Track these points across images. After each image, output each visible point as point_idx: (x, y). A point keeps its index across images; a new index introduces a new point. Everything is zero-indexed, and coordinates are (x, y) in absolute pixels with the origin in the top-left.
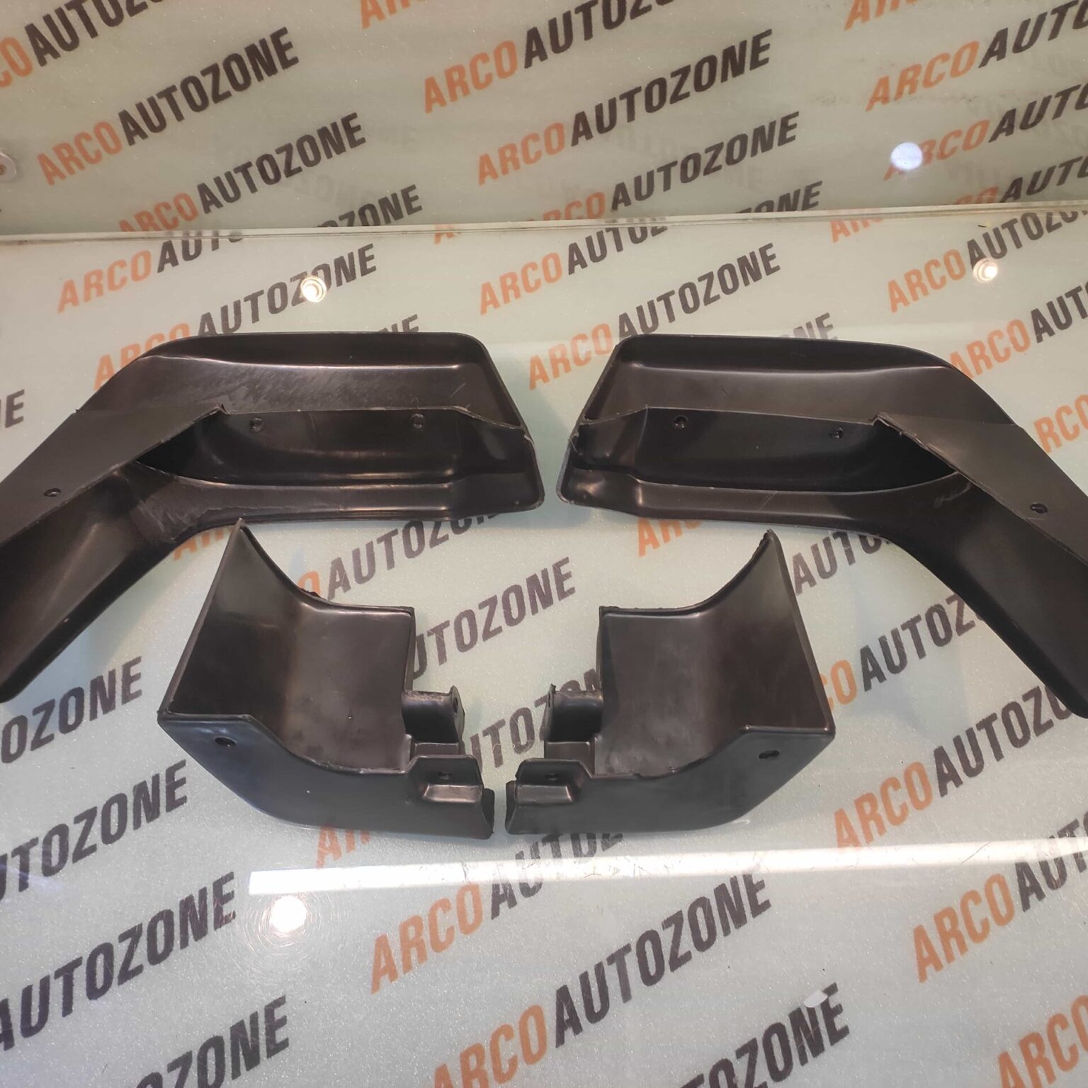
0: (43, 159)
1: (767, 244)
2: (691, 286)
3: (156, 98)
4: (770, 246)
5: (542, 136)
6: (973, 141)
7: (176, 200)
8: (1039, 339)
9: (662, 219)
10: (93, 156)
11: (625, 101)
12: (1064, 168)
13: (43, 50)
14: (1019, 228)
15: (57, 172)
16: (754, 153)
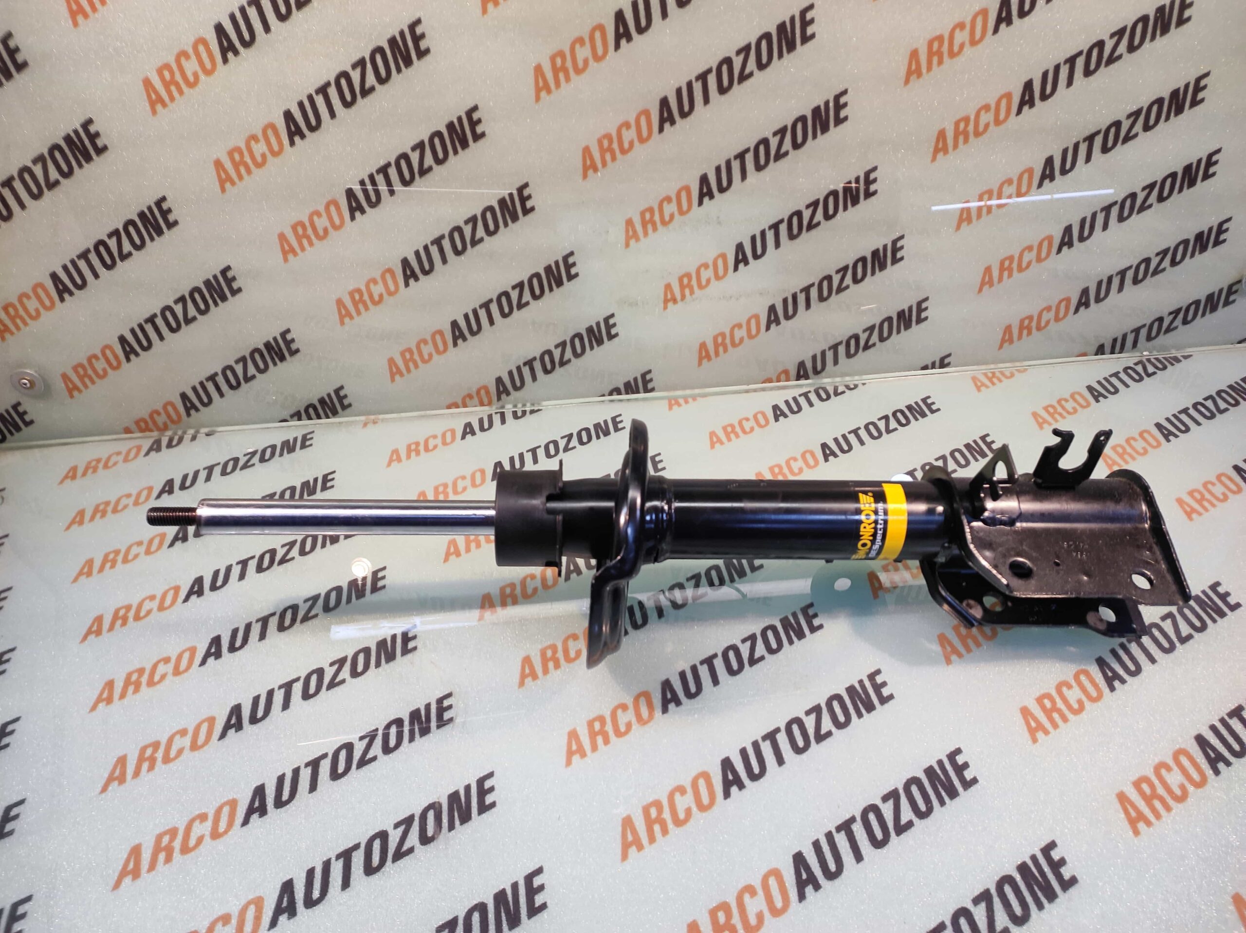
0: (65, 377)
1: (617, 414)
2: (555, 443)
3: (143, 323)
4: (620, 415)
5: (430, 342)
6: (754, 332)
7: (165, 407)
8: (826, 460)
9: (539, 404)
10: (101, 373)
11: (483, 310)
12: (832, 350)
13: (62, 291)
14: (813, 397)
15: (76, 388)
16: (592, 348)
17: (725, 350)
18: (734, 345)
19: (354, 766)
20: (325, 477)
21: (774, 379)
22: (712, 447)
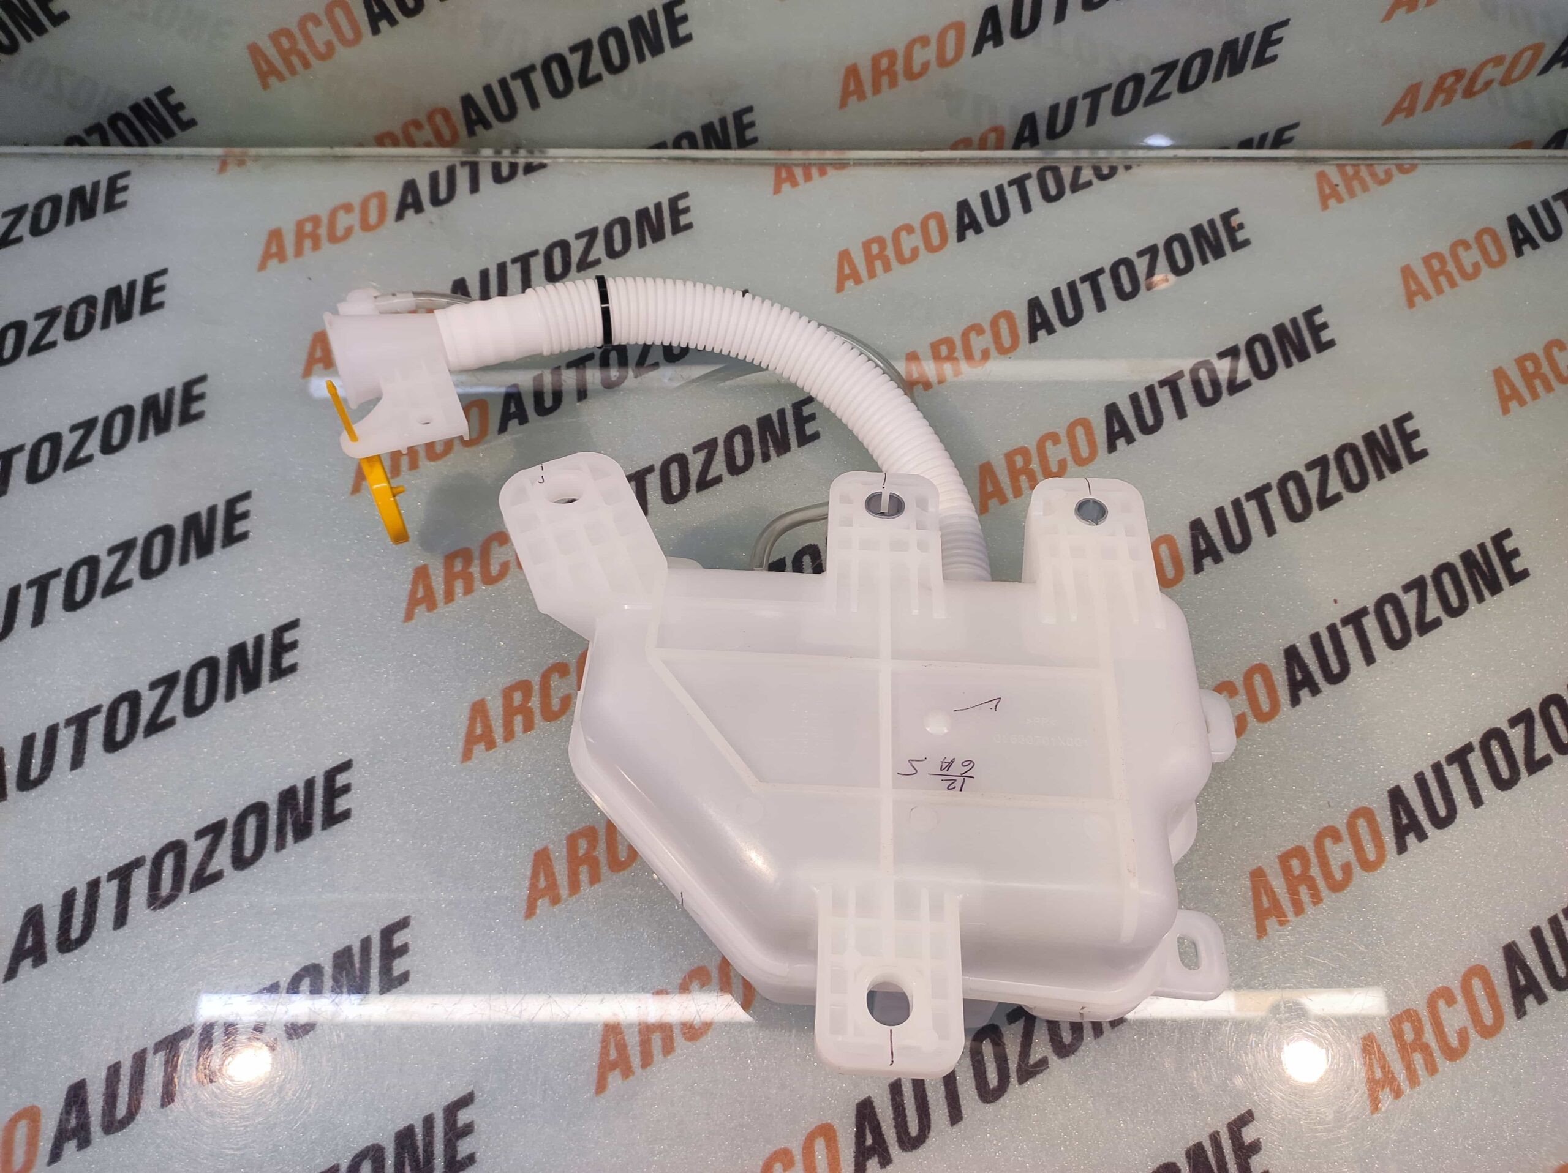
1: (681, 192)
2: (564, 245)
4: (685, 195)
6: (950, 54)
8: (1033, 338)
9: (541, 152)
12: (1088, 101)
14: (1032, 187)
16: (641, 58)
17: (893, 84)
18: (911, 75)
19: (186, 887)
20: (149, 280)
21: (976, 141)
22: (840, 288)
